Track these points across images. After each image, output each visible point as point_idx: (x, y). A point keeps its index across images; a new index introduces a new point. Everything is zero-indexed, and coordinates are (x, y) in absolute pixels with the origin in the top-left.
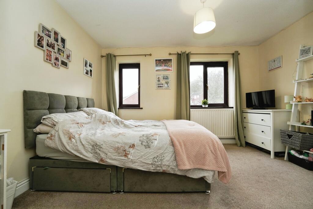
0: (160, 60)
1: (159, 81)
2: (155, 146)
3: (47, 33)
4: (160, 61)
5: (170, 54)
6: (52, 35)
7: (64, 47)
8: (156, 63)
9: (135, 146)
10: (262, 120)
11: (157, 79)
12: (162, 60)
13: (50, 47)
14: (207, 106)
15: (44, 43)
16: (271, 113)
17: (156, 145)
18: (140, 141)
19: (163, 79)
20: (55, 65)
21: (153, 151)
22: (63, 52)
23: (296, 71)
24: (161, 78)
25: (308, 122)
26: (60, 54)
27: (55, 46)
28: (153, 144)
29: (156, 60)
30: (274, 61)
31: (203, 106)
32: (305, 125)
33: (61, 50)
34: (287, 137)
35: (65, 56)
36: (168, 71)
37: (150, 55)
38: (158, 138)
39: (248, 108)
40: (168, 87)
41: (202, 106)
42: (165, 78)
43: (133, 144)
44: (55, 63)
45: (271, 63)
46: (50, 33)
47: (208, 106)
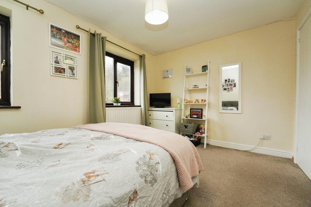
0: (60, 30)
1: (57, 62)
2: (161, 175)
4: (60, 32)
5: (78, 28)
8: (52, 31)
9: (138, 192)
10: (167, 116)
11: (54, 59)
12: (63, 31)
14: (119, 104)
16: (174, 111)
17: (162, 172)
18: (141, 176)
21: (160, 183)
23: (184, 82)
25: (188, 116)
28: (158, 172)
29: (52, 26)
30: (167, 71)
31: (115, 104)
32: (187, 118)
34: (184, 127)
36: (73, 52)
37: (42, 12)
38: (159, 160)
39: (152, 106)
40: (74, 75)
41: (112, 104)
43: (134, 190)
45: (165, 72)
47: (121, 105)
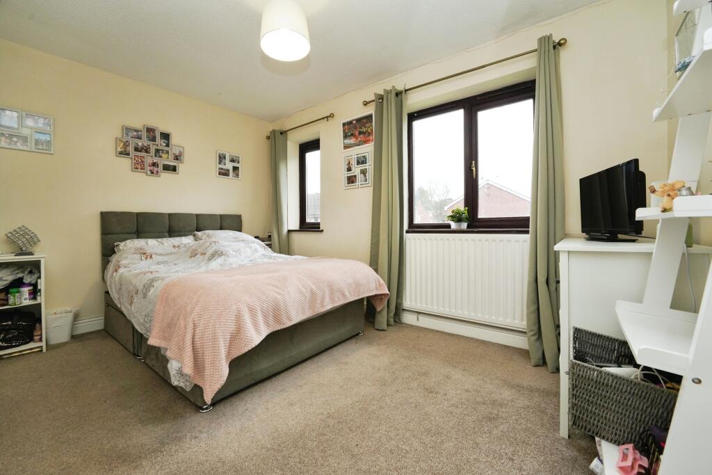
1: (349, 169)
3: (135, 133)
4: (352, 125)
5: (366, 104)
6: (144, 134)
7: (168, 145)
8: (344, 131)
11: (347, 167)
13: (140, 152)
15: (131, 149)
19: (358, 165)
20: (152, 173)
22: (168, 152)
24: (354, 162)
26: (161, 157)
27: (149, 148)
29: (344, 124)
33: (162, 150)
35: (171, 157)
36: (366, 145)
37: (332, 115)
40: (366, 180)
41: (449, 226)
42: (360, 160)
44: (150, 171)
46: (140, 133)
